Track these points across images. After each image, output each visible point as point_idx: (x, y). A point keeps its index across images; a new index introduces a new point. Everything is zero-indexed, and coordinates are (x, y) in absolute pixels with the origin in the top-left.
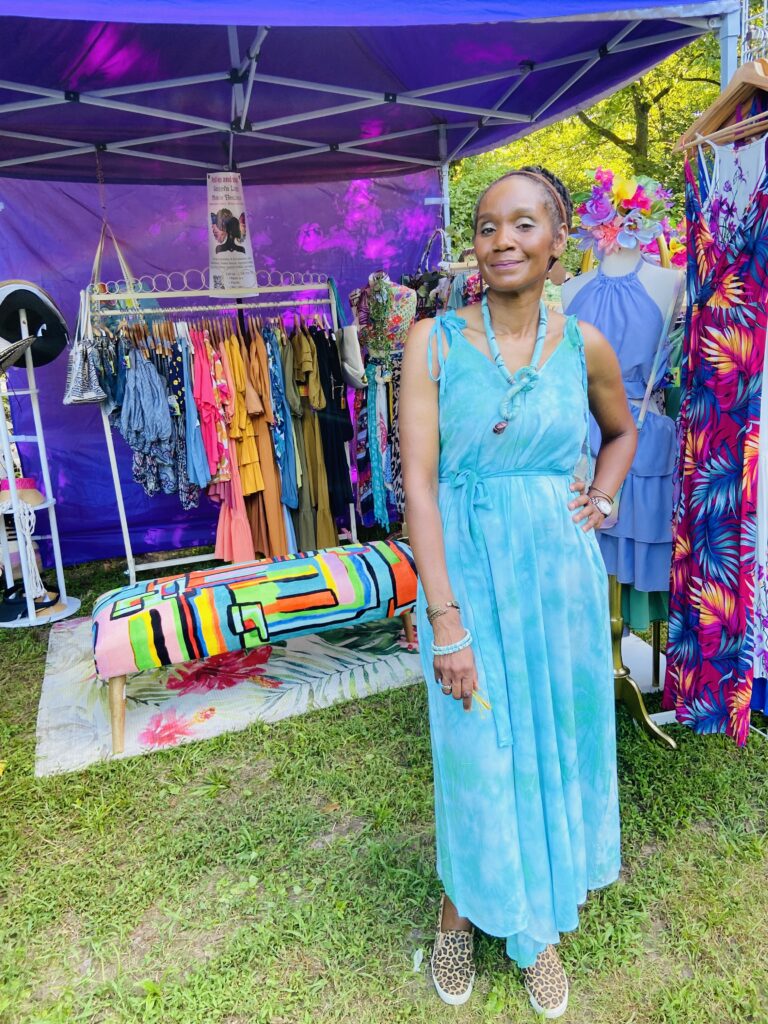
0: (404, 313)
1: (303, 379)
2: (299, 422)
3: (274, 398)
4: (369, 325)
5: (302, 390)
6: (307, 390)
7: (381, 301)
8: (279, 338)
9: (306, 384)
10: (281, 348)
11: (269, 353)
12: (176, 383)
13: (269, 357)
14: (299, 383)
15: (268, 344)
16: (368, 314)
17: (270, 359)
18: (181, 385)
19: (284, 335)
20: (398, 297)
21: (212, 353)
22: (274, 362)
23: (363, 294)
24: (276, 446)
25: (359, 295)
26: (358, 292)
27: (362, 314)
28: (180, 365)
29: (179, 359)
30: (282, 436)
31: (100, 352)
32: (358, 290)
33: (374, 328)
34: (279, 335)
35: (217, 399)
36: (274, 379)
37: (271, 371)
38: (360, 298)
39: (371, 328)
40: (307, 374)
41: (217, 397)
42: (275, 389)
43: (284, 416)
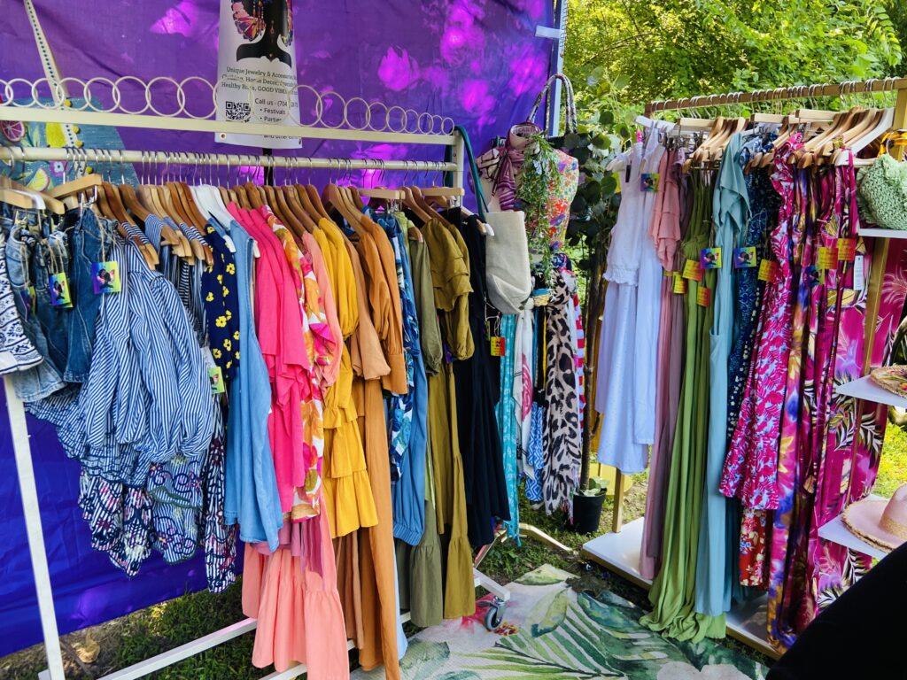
1: (450, 307)
3: (405, 344)
7: (540, 172)
8: (405, 229)
12: (221, 322)
16: (515, 193)
17: (400, 269)
18: (234, 325)
21: (297, 255)
23: (503, 159)
24: (395, 434)
27: (506, 193)
28: (232, 281)
29: (230, 269)
30: (409, 414)
31: (32, 250)
32: (496, 152)
33: (527, 217)
34: (405, 222)
35: (309, 354)
38: (501, 166)
41: (309, 351)
43: (416, 376)
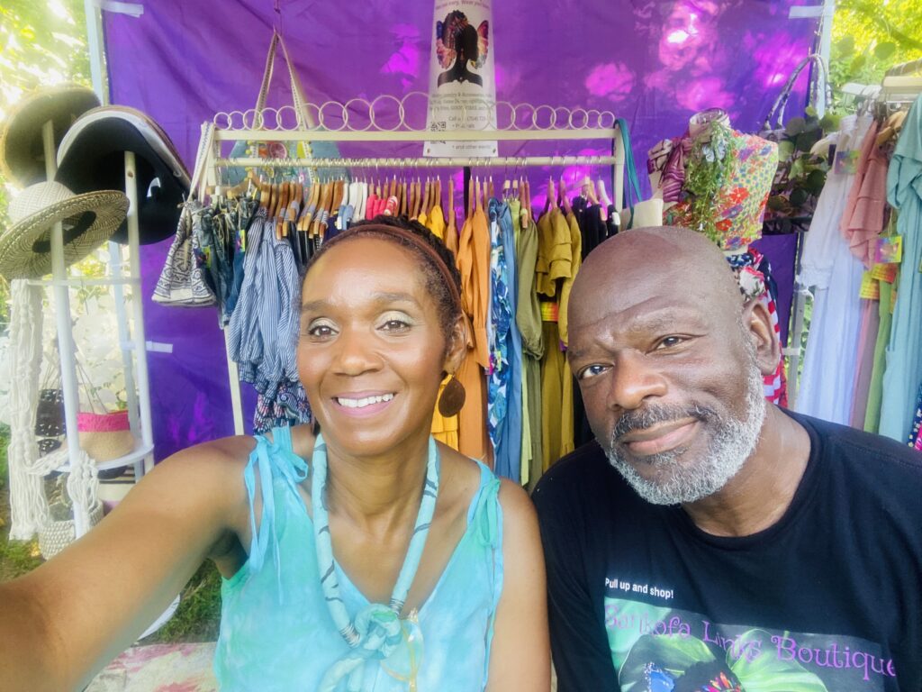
0: (752, 184)
1: (551, 292)
2: (537, 366)
3: (493, 321)
4: (681, 202)
5: (547, 310)
6: (556, 312)
7: (710, 159)
8: (516, 216)
9: (555, 300)
10: (517, 234)
11: (495, 241)
13: (492, 247)
14: (543, 298)
15: (494, 224)
16: (682, 184)
17: (496, 252)
19: (525, 211)
20: (745, 155)
22: (502, 258)
23: (675, 149)
24: (490, 406)
25: (667, 150)
26: (667, 146)
27: (671, 184)
30: (503, 390)
32: (668, 142)
33: (691, 209)
34: (517, 210)
36: (498, 288)
37: (494, 273)
38: (670, 157)
39: (686, 208)
40: (560, 282)
42: (497, 305)
43: (510, 355)
